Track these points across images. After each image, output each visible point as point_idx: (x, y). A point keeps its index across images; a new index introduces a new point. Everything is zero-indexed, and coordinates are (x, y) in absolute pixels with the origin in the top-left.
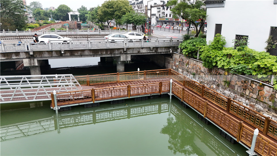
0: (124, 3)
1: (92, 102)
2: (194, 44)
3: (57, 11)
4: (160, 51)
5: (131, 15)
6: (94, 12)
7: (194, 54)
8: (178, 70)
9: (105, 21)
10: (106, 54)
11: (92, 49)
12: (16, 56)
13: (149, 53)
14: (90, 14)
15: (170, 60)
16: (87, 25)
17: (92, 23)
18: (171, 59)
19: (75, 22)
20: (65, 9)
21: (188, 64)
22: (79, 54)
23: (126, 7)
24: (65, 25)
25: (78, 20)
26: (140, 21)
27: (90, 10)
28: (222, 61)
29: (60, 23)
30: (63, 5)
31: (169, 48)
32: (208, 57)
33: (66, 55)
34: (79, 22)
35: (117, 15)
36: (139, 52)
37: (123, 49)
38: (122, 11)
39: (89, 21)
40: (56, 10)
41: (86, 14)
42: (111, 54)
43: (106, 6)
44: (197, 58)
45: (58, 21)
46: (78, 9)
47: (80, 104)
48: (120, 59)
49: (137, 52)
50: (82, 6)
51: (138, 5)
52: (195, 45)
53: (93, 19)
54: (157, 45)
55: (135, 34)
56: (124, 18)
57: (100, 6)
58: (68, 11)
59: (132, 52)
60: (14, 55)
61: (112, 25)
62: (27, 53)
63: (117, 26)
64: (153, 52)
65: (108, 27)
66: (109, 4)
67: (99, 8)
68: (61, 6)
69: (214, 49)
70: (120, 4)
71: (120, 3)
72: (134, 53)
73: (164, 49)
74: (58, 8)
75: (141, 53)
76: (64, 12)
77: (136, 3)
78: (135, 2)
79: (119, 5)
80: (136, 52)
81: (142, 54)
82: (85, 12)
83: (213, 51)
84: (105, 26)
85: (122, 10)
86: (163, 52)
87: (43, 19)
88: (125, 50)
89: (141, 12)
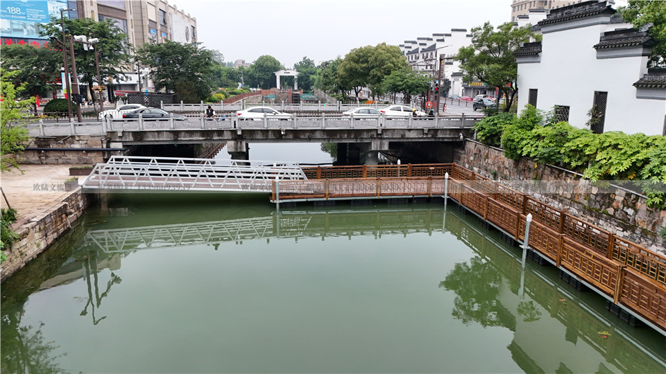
0: (391, 52)
1: (325, 199)
2: (496, 122)
3: (254, 69)
4: (441, 136)
5: (400, 76)
6: (329, 71)
7: (496, 138)
8: (472, 169)
9: (351, 89)
10: (349, 138)
11: (327, 129)
12: (219, 136)
13: (421, 138)
14: (320, 74)
15: (460, 153)
16: (313, 97)
17: (323, 92)
18: (463, 152)
19: (289, 91)
20: (269, 64)
21: (487, 157)
22: (307, 137)
23: (394, 59)
24: (268, 96)
25: (293, 86)
26: (417, 87)
27: (319, 67)
28: (529, 145)
29: (260, 92)
30: (267, 57)
31: (458, 131)
32: (509, 140)
33: (288, 137)
34: (296, 91)
35: (374, 76)
36: (403, 137)
37: (377, 130)
38: (385, 69)
39: (317, 88)
40: (252, 66)
41: (312, 74)
42: (356, 138)
43: (353, 58)
44: (500, 145)
45: (255, 89)
46: (295, 65)
47: (309, 200)
48: (371, 148)
49: (400, 136)
50: (305, 58)
51: (425, 55)
52: (496, 124)
53: (325, 84)
54: (436, 125)
55: (402, 110)
56: (388, 81)
57: (343, 58)
58: (274, 68)
59: (391, 137)
60: (215, 134)
61: (365, 96)
62: (234, 132)
63: (373, 98)
64: (430, 138)
65: (356, 100)
66: (359, 56)
67: (339, 62)
68: (261, 58)
69: (520, 128)
70: (381, 54)
71: (383, 52)
72: (394, 138)
73: (448, 132)
74: (256, 63)
75: (408, 138)
76: (268, 71)
77: (420, 50)
78: (418, 49)
79: (379, 57)
80: (398, 137)
81: (410, 140)
82: (309, 70)
83: (519, 130)
84: (349, 98)
85: (385, 66)
86: (448, 138)
87: (226, 86)
88: (379, 132)
89: (427, 68)
